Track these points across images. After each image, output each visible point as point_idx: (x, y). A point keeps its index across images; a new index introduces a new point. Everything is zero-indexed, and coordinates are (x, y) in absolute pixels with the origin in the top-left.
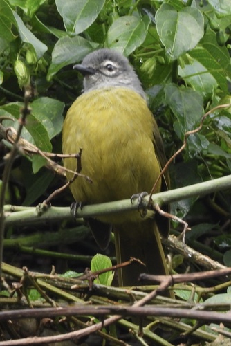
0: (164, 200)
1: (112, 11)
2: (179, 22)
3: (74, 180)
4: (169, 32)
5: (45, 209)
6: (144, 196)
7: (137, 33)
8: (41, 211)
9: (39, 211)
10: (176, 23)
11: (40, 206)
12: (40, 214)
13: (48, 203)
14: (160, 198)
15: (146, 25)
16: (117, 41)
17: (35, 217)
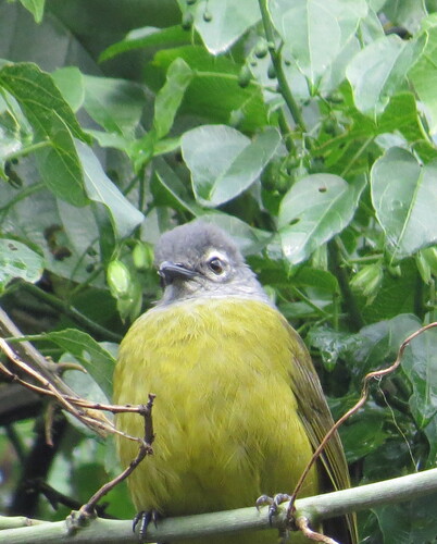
0: (320, 510)
1: (297, 165)
2: (421, 185)
3: (139, 461)
4: (397, 203)
5: (83, 521)
6: (281, 501)
7: (339, 207)
8: (76, 525)
9: (71, 526)
10: (414, 187)
11: (73, 516)
12: (73, 532)
13: (90, 510)
14: (311, 506)
15: (357, 190)
16: (295, 221)
17: (64, 537)
